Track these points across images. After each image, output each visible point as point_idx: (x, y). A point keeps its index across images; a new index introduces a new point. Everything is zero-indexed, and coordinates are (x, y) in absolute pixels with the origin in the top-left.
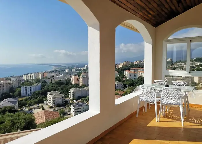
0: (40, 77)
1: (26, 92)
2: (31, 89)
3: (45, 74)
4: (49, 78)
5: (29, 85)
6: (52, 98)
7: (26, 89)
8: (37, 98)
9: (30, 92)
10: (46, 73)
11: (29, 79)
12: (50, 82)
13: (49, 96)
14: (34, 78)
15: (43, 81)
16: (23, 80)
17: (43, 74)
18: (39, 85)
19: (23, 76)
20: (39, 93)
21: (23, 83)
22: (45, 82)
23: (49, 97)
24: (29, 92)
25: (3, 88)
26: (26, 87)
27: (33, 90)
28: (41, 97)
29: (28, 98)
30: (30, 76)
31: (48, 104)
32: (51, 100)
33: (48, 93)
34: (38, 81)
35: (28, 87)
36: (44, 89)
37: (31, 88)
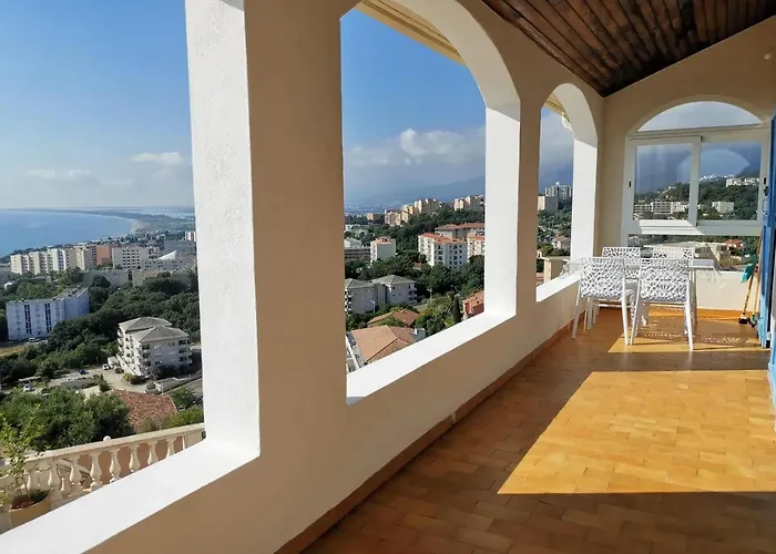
0: (81, 263)
1: (28, 325)
2: (48, 312)
3: (103, 252)
4: (119, 267)
5: (39, 297)
6: (137, 345)
7: (27, 314)
8: (74, 347)
9: (44, 326)
10: (106, 247)
11: (37, 271)
12: (126, 280)
13: (128, 336)
14: (56, 268)
15: (96, 278)
16: (11, 277)
17: (92, 250)
18: (82, 293)
19: (6, 260)
20: (85, 324)
21: (13, 290)
22: (104, 283)
23: (125, 343)
24: (39, 323)
26: (28, 302)
27: (58, 315)
28: (91, 342)
29: (36, 345)
30: (41, 257)
31: (124, 367)
32: (136, 354)
33: (123, 326)
34: (75, 278)
35: (37, 306)
36: (105, 308)
37: (47, 306)
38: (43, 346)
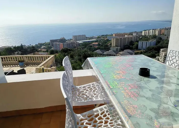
0: (157, 33)
1: (142, 46)
2: (146, 44)
3: (163, 31)
4: (165, 35)
5: (145, 41)
6: (164, 55)
7: (142, 44)
8: (150, 53)
9: (145, 47)
10: (164, 30)
11: (147, 35)
12: (166, 39)
13: (162, 52)
14: (151, 35)
15: (159, 37)
16: (142, 36)
17: (160, 31)
18: (155, 41)
19: (142, 32)
20: (153, 48)
21: (141, 38)
22: (161, 39)
23: (161, 54)
25: (126, 41)
26: (143, 41)
27: (148, 45)
28: (154, 52)
29: (143, 51)
30: (148, 32)
31: (160, 59)
32: (163, 57)
33: (161, 50)
34: (154, 37)
35: (144, 42)
36: (159, 45)
37: (147, 43)
38: (144, 51)
